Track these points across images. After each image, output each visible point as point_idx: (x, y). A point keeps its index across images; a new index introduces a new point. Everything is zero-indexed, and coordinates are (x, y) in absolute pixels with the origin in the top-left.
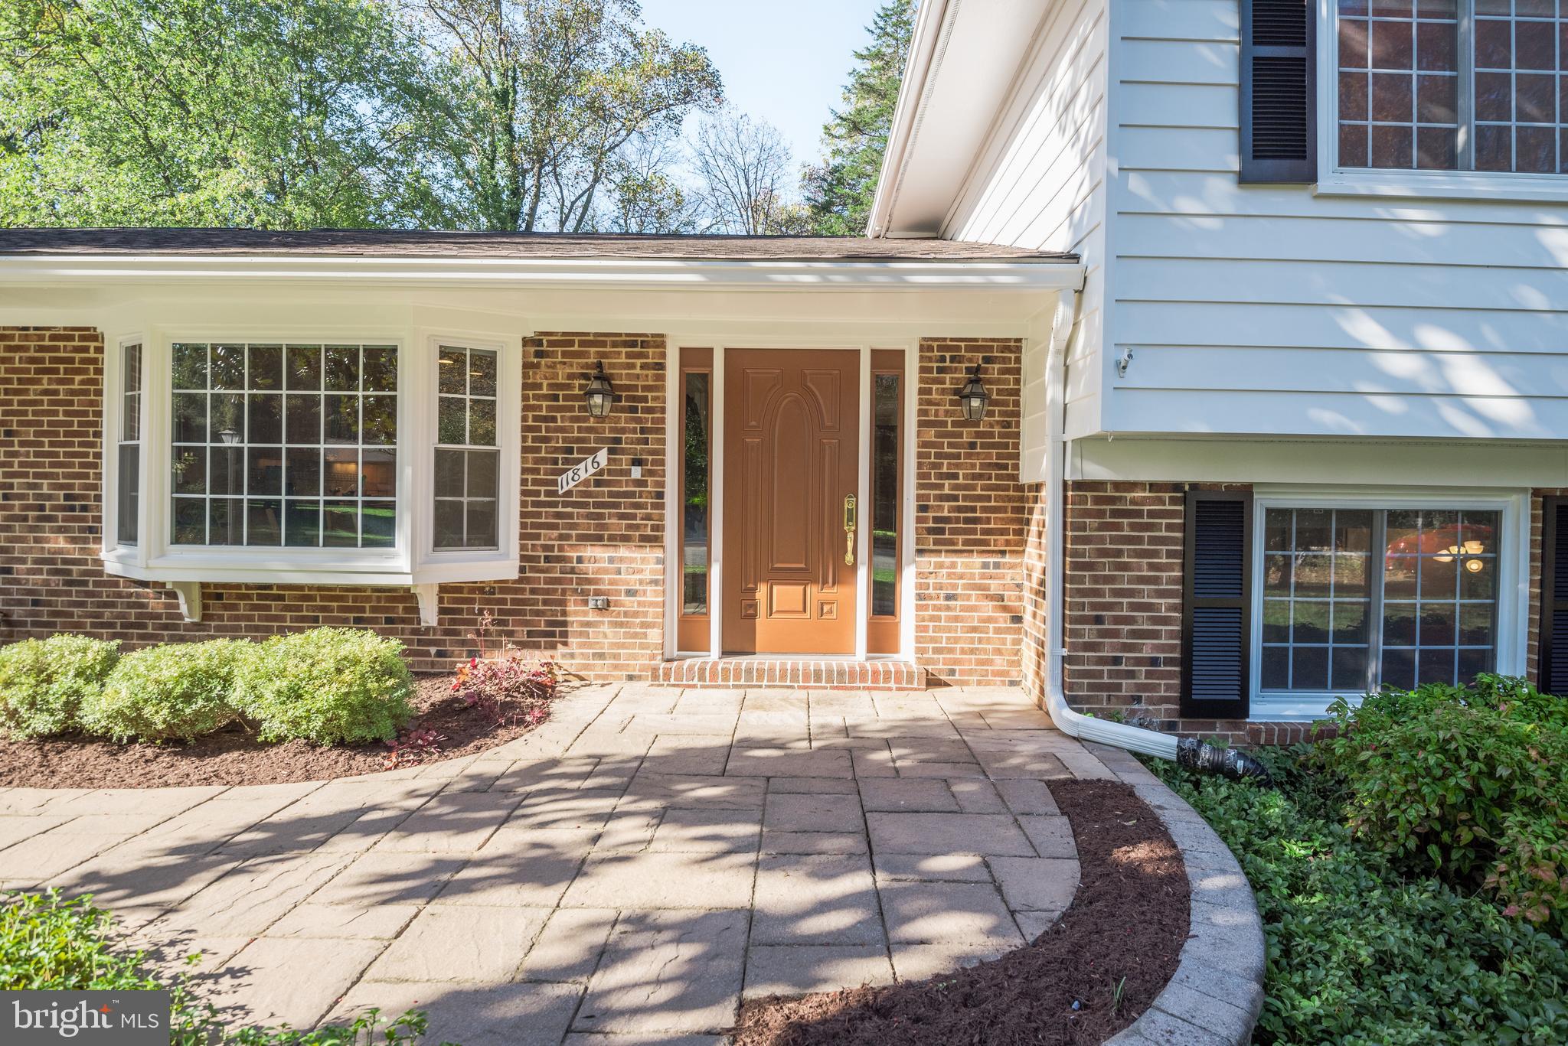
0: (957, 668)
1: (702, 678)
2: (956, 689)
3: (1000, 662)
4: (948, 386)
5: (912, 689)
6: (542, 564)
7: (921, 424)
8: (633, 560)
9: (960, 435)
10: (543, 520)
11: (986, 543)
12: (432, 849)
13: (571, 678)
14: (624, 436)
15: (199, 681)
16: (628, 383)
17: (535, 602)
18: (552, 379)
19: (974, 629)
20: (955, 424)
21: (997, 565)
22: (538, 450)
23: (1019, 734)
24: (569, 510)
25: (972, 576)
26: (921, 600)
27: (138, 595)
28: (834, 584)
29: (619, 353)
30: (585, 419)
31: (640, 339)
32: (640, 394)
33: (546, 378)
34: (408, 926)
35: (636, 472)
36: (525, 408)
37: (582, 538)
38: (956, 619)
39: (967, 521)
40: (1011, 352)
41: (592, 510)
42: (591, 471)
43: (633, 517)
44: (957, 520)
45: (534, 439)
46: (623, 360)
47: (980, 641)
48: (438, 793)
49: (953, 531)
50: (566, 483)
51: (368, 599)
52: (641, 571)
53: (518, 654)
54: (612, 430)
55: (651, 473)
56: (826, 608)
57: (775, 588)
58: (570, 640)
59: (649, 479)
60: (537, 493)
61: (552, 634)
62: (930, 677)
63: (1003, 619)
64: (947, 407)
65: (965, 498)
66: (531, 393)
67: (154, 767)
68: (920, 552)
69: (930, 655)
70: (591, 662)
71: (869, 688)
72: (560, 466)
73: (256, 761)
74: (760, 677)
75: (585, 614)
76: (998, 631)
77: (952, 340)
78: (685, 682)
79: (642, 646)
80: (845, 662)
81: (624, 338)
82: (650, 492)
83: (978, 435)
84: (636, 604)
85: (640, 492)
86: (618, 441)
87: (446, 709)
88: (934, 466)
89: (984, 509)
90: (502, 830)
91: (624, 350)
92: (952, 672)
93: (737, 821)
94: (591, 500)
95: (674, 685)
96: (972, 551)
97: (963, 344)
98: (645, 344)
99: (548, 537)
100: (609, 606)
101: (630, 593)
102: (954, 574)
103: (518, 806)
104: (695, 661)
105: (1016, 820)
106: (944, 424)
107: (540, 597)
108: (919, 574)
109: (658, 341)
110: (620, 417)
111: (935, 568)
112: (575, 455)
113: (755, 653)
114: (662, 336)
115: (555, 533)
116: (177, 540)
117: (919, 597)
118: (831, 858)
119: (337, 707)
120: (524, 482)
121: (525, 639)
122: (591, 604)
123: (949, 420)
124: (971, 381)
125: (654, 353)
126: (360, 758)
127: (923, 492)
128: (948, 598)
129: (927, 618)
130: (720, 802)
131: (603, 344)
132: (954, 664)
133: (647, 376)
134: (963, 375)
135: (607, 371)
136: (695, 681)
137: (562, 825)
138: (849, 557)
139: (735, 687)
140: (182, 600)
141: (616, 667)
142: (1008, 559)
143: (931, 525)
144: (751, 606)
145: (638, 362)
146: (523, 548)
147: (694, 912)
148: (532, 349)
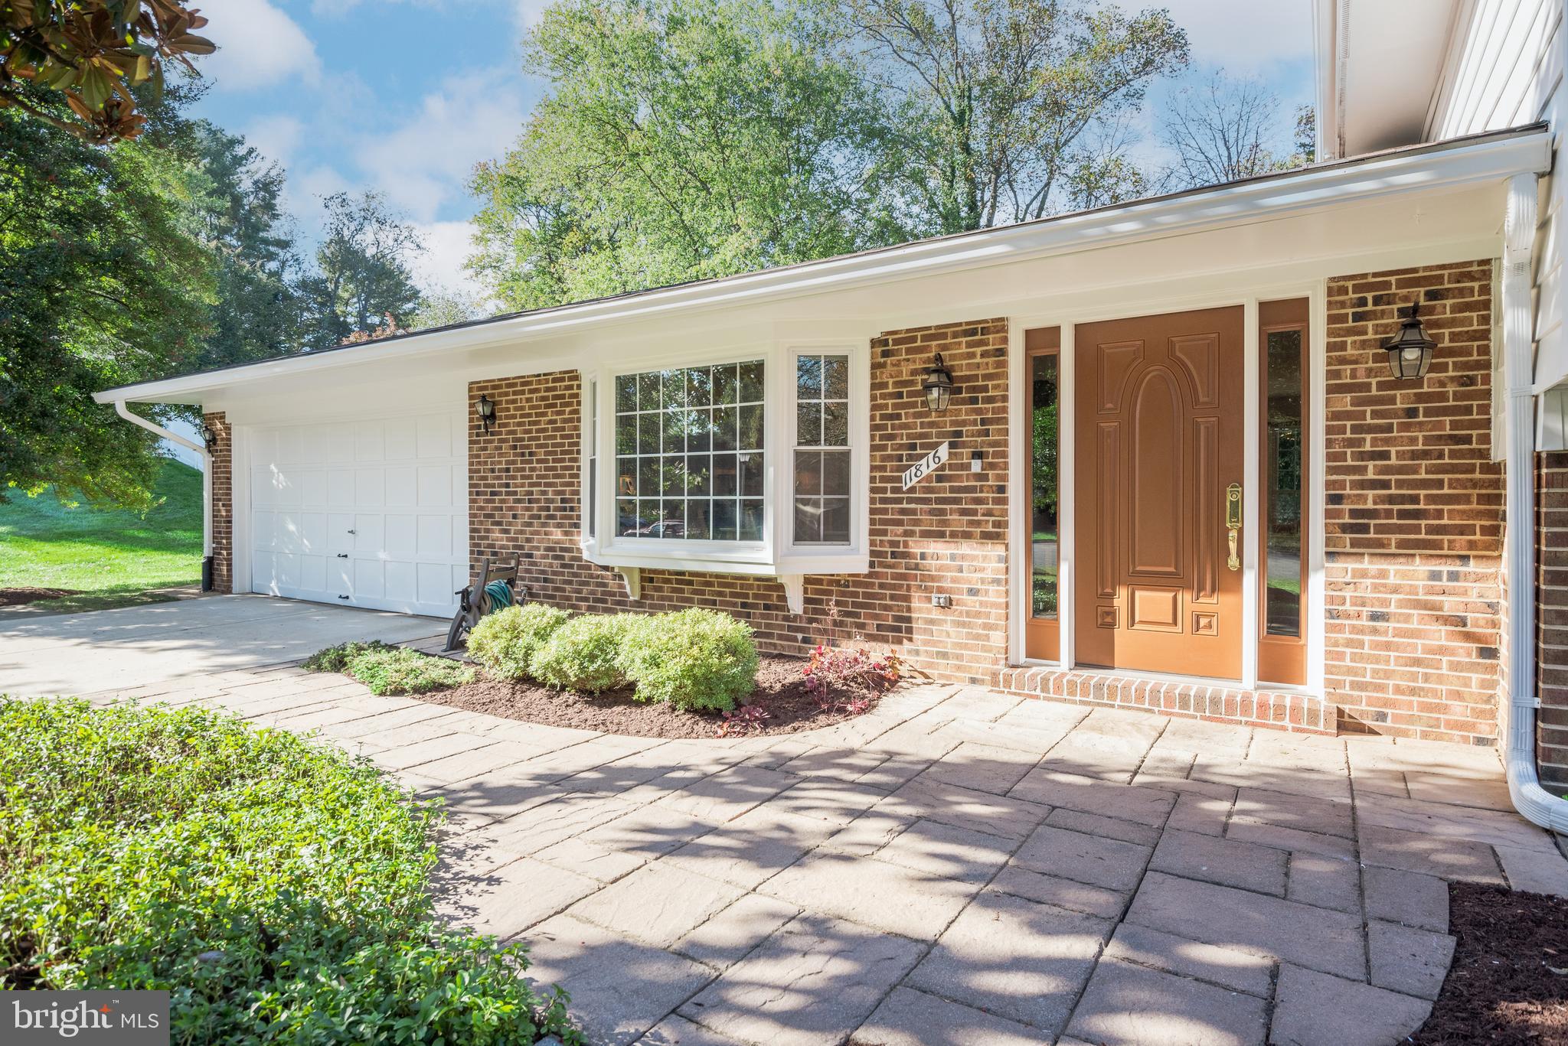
0: (1389, 711)
1: (1045, 689)
2: (1385, 739)
3: (1459, 711)
4: (1370, 336)
5: (1316, 732)
6: (889, 559)
7: (1331, 390)
8: (974, 558)
9: (1392, 400)
10: (890, 517)
11: (1437, 545)
12: (694, 813)
13: (916, 674)
14: (964, 429)
15: (603, 646)
16: (968, 373)
17: (883, 597)
18: (897, 376)
19: (1417, 662)
20: (1381, 386)
21: (1454, 576)
22: (884, 448)
23: (1450, 811)
24: (913, 506)
25: (1413, 590)
26: (1332, 618)
27: (603, 577)
28: (1213, 591)
29: (960, 343)
30: (927, 414)
31: (980, 326)
32: (980, 383)
33: (892, 377)
34: (628, 874)
35: (976, 466)
36: (874, 408)
37: (926, 534)
38: (1388, 646)
39: (1402, 514)
40: (1473, 279)
41: (934, 506)
42: (933, 466)
43: (974, 512)
44: (1388, 514)
45: (882, 438)
46: (964, 350)
47: (1427, 678)
48: (736, 765)
49: (1380, 529)
50: (910, 479)
51: (750, 587)
52: (982, 570)
53: (867, 646)
54: (953, 423)
55: (992, 466)
56: (1203, 622)
57: (1138, 594)
58: (915, 636)
59: (990, 473)
60: (884, 490)
61: (898, 629)
62: (1346, 719)
63: (1465, 651)
64: (1371, 364)
65: (1400, 484)
66: (878, 392)
67: (570, 711)
68: (1330, 555)
69: (1347, 690)
70: (935, 660)
71: (1254, 724)
72: (905, 463)
73: (633, 716)
74: (1112, 695)
75: (929, 611)
76: (1455, 666)
77: (1375, 275)
78: (1026, 692)
79: (985, 649)
80: (1225, 688)
81: (964, 327)
82: (991, 486)
83: (1420, 398)
84: (978, 604)
85: (982, 486)
86: (959, 434)
87: (792, 690)
88: (1351, 443)
89: (1431, 499)
90: (762, 807)
91: (964, 340)
92: (1382, 717)
93: (985, 847)
94: (933, 496)
95: (1015, 694)
96: (1413, 555)
97: (1393, 279)
98: (985, 331)
99: (895, 532)
100: (951, 604)
101: (972, 592)
102: (1385, 586)
103: (791, 787)
104: (1041, 669)
105: (1365, 925)
106: (1367, 387)
107: (888, 592)
108: (1330, 584)
109: (999, 326)
110: (961, 410)
111: (1353, 577)
112: (919, 451)
113: (1113, 668)
114: (1002, 319)
115: (900, 529)
116: (620, 534)
117: (1331, 614)
118: (1063, 912)
119: (683, 676)
120: (872, 479)
121: (875, 632)
122: (934, 601)
123: (1374, 381)
124: (1405, 326)
125: (994, 338)
126: (702, 724)
127: (1334, 477)
128: (1374, 617)
129: (1341, 641)
130: (981, 823)
131: (944, 336)
132: (1385, 705)
133: (987, 364)
134: (1395, 320)
135: (947, 363)
136: (1038, 692)
137: (812, 813)
138: (1233, 562)
139: (1082, 703)
140: (626, 582)
141: (959, 668)
142: (1473, 566)
143: (1347, 520)
144: (1108, 613)
145: (979, 350)
146: (872, 543)
147: (871, 931)
148: (879, 350)
